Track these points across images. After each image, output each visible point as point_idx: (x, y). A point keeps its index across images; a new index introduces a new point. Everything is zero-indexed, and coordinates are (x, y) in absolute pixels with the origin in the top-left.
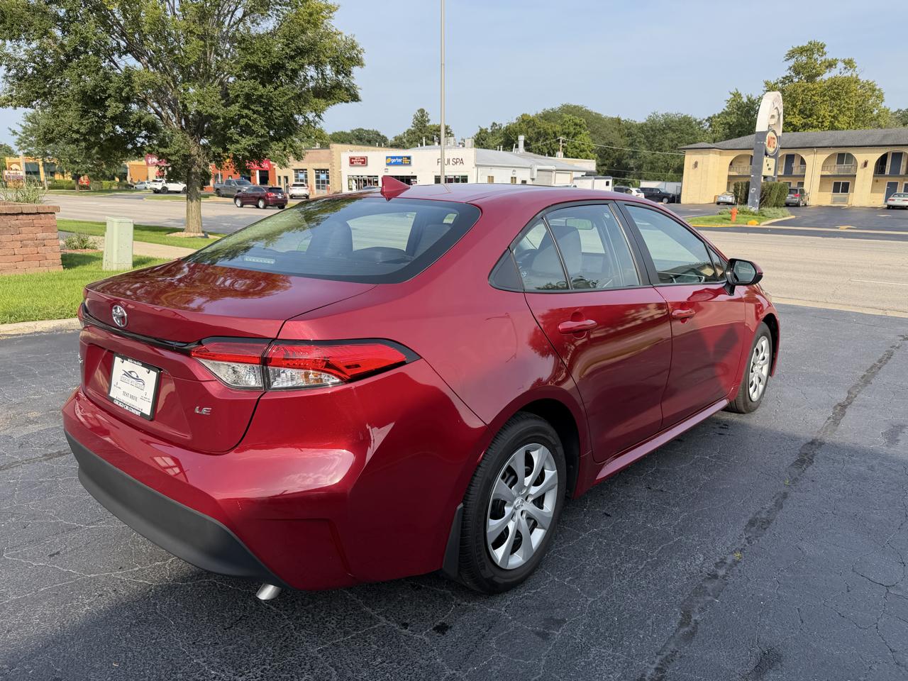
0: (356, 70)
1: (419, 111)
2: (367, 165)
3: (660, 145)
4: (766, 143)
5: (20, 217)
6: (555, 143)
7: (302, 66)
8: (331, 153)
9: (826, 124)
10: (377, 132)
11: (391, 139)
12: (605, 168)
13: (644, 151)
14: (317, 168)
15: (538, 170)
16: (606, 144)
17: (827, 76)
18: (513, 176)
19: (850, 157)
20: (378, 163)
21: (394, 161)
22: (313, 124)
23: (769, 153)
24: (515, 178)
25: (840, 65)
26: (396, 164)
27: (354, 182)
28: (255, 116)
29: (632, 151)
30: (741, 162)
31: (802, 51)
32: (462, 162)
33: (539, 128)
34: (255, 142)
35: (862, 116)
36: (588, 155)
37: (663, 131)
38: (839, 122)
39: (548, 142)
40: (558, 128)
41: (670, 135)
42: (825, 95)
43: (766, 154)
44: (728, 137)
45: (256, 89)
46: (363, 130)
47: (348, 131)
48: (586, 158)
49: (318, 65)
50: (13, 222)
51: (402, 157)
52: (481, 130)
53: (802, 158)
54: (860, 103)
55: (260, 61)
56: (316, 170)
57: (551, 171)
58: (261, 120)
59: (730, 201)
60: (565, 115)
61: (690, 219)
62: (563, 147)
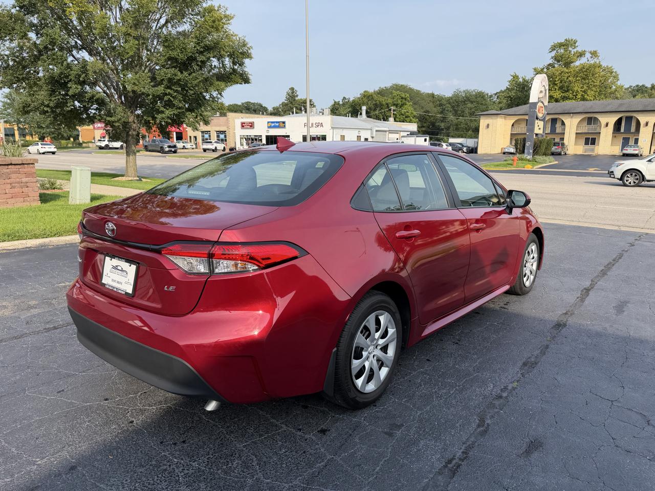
0: (247, 61)
1: (290, 89)
2: (254, 128)
3: (462, 112)
4: (537, 110)
5: (10, 167)
6: (387, 111)
7: (209, 59)
8: (227, 120)
9: (579, 96)
10: (260, 104)
11: (270, 109)
13: (451, 117)
14: (217, 130)
15: (376, 131)
16: (424, 112)
17: (578, 63)
19: (596, 119)
20: (262, 126)
21: (273, 125)
22: (216, 99)
23: (539, 117)
24: (360, 136)
25: (588, 55)
26: (275, 127)
27: (244, 139)
28: (175, 94)
29: (442, 117)
30: (520, 124)
31: (561, 45)
32: (322, 125)
33: (376, 101)
34: (175, 112)
35: (605, 91)
36: (411, 120)
37: (464, 102)
38: (588, 95)
39: (383, 111)
40: (390, 101)
41: (469, 105)
42: (577, 77)
43: (537, 118)
44: (510, 106)
45: (176, 75)
46: (250, 102)
47: (240, 104)
48: (410, 122)
49: (220, 58)
50: (5, 171)
51: (279, 122)
52: (335, 102)
53: (563, 121)
54: (602, 81)
55: (178, 55)
56: (217, 132)
57: (386, 131)
58: (180, 97)
59: (513, 152)
60: (394, 91)
61: (484, 164)
62: (393, 114)
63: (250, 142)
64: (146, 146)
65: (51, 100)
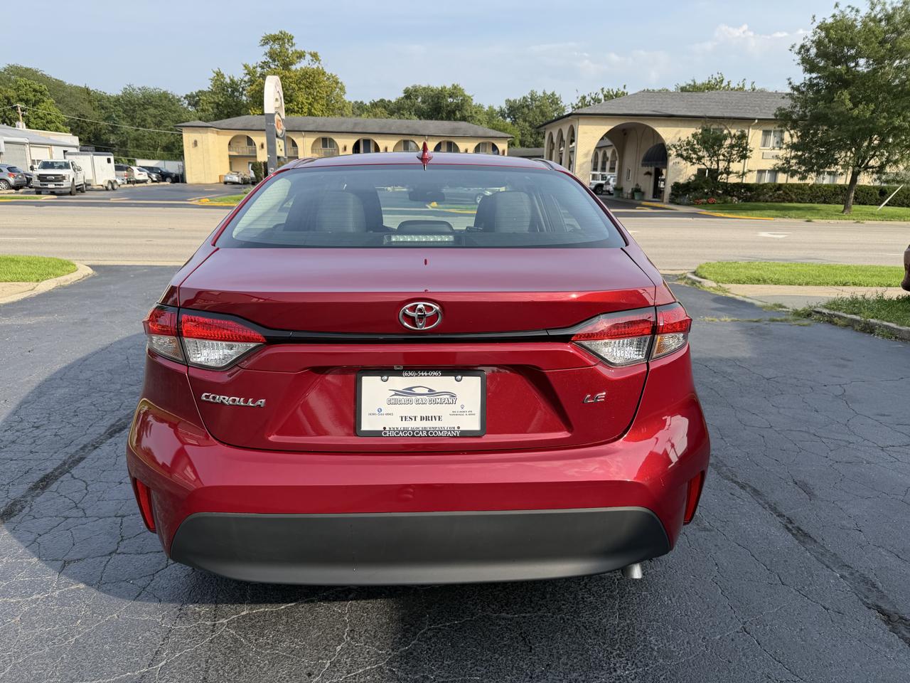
3: (142, 121)
4: (275, 125)
6: (10, 110)
9: (305, 110)
13: (125, 126)
15: (5, 142)
16: (77, 116)
17: (298, 66)
19: (332, 141)
23: (279, 135)
25: (308, 57)
29: (112, 126)
31: (275, 39)
35: (333, 106)
36: (58, 128)
37: (143, 105)
38: (315, 109)
40: (13, 93)
41: (152, 110)
42: (300, 83)
43: (277, 136)
44: (218, 117)
48: (56, 131)
53: (293, 142)
54: (329, 93)
57: (24, 144)
60: (14, 78)
62: (23, 116)
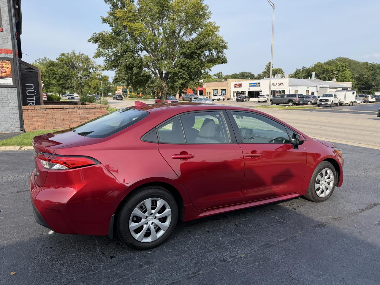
0: (225, 51)
2: (241, 87)
6: (332, 75)
7: (203, 52)
8: (227, 83)
10: (250, 73)
11: (256, 75)
12: (359, 86)
14: (222, 89)
15: (320, 87)
16: (360, 75)
18: (308, 90)
20: (246, 86)
21: (253, 85)
24: (308, 91)
26: (254, 86)
27: (235, 94)
28: (184, 72)
29: (373, 78)
32: (283, 84)
33: (324, 68)
34: (184, 81)
36: (349, 80)
39: (328, 74)
40: (334, 68)
45: (184, 62)
46: (244, 72)
47: (238, 73)
48: (348, 81)
49: (210, 50)
51: (256, 83)
52: (297, 70)
55: (186, 51)
57: (327, 87)
58: (186, 73)
60: (338, 62)
62: (336, 76)
63: (238, 95)
64: (183, 98)
65: (126, 76)
